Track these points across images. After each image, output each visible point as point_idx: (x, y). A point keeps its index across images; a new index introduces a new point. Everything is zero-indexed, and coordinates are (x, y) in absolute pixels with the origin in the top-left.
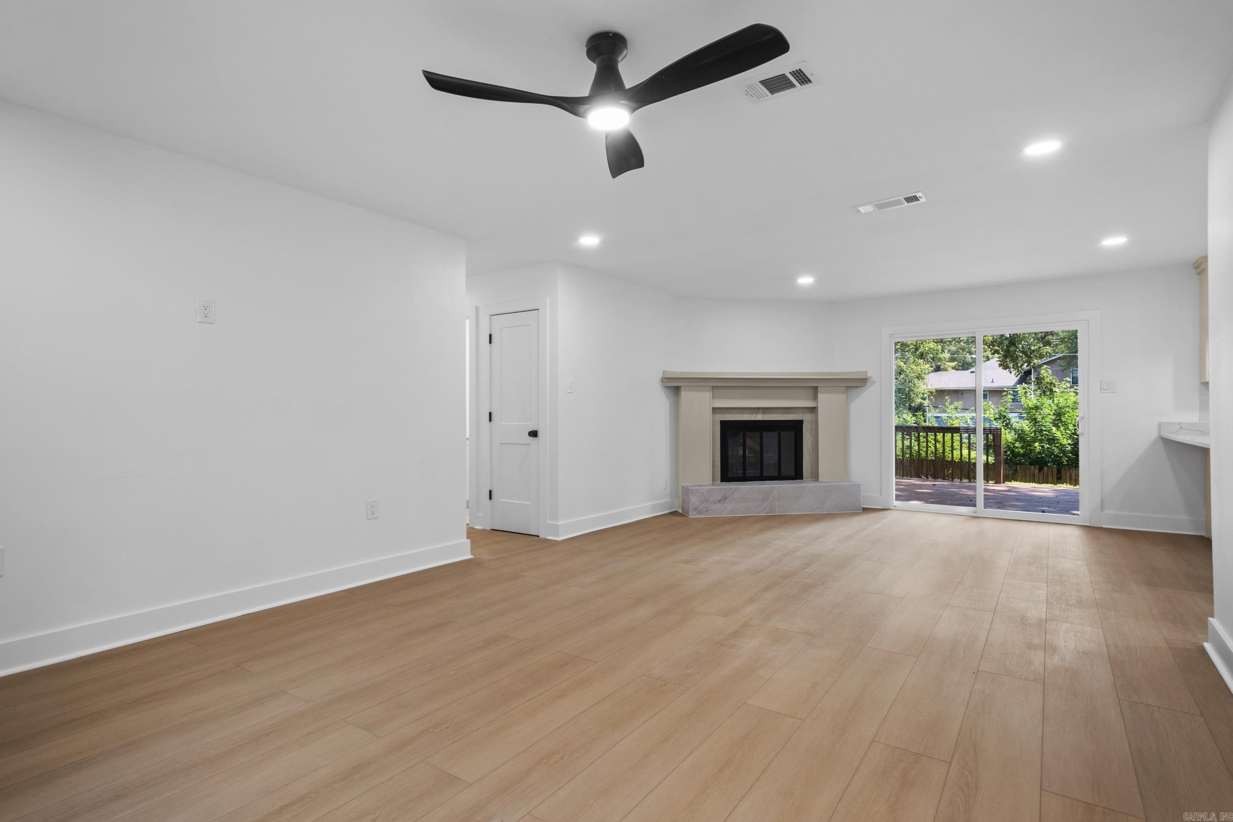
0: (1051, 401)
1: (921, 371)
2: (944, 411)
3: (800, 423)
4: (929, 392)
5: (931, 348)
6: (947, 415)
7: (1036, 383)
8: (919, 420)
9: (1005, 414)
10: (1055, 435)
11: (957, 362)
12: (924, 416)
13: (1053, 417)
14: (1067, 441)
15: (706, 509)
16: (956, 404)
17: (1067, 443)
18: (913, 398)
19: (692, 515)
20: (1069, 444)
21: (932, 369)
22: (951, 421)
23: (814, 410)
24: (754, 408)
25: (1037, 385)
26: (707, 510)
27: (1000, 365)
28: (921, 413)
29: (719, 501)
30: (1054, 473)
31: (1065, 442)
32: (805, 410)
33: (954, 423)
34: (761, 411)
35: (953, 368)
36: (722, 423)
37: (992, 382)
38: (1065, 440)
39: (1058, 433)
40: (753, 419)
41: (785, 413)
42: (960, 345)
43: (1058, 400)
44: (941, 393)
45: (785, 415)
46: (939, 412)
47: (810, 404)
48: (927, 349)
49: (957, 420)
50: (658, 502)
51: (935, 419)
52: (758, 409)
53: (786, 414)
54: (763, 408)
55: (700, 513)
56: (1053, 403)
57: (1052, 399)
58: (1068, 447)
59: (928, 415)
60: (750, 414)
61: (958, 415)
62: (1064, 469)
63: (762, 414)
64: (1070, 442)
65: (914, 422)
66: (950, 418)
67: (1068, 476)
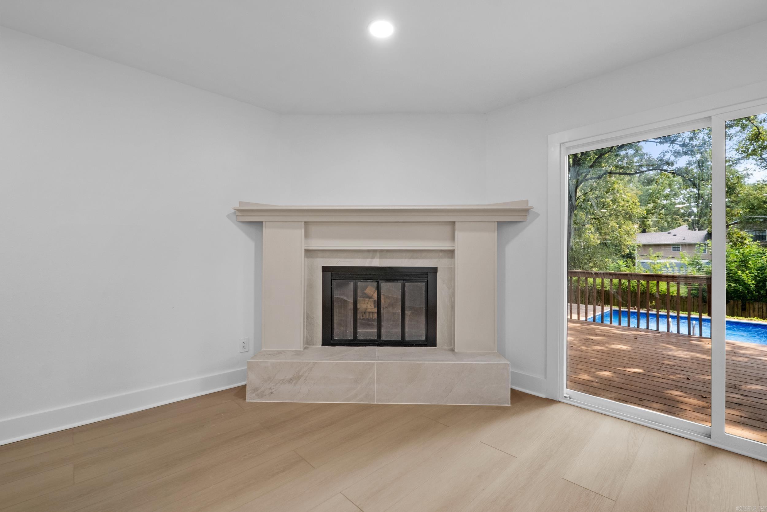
0: (737, 252)
1: (630, 229)
2: (648, 259)
3: (434, 270)
4: (638, 246)
5: (638, 213)
6: (650, 261)
7: (727, 237)
8: (629, 264)
9: (697, 261)
10: (741, 277)
11: (657, 228)
12: (632, 262)
13: (738, 264)
14: (751, 282)
15: (270, 391)
16: (657, 253)
17: (751, 283)
18: (624, 248)
19: (251, 398)
20: (753, 284)
21: (640, 231)
22: (654, 266)
23: (451, 253)
24: (369, 251)
25: (728, 239)
26: (272, 393)
27: (689, 229)
28: (631, 260)
29: (290, 381)
30: (739, 305)
31: (750, 282)
32: (441, 254)
33: (656, 266)
34: (378, 254)
35: (655, 231)
36: (325, 269)
37: (684, 239)
38: (750, 281)
39: (743, 276)
40: (367, 265)
41: (412, 258)
42: (660, 216)
43: (743, 251)
44: (646, 246)
45: (412, 260)
46: (644, 259)
47: (446, 246)
48: (635, 213)
49: (658, 265)
50: (223, 372)
51: (641, 264)
52: (375, 251)
53: (414, 258)
54: (382, 251)
55: (262, 395)
56: (739, 252)
57: (738, 250)
58: (751, 286)
59: (636, 261)
60: (364, 258)
61: (659, 261)
62: (748, 302)
63: (380, 258)
64: (753, 282)
65: (625, 266)
66: (653, 264)
67: (752, 308)
